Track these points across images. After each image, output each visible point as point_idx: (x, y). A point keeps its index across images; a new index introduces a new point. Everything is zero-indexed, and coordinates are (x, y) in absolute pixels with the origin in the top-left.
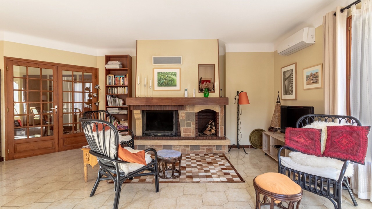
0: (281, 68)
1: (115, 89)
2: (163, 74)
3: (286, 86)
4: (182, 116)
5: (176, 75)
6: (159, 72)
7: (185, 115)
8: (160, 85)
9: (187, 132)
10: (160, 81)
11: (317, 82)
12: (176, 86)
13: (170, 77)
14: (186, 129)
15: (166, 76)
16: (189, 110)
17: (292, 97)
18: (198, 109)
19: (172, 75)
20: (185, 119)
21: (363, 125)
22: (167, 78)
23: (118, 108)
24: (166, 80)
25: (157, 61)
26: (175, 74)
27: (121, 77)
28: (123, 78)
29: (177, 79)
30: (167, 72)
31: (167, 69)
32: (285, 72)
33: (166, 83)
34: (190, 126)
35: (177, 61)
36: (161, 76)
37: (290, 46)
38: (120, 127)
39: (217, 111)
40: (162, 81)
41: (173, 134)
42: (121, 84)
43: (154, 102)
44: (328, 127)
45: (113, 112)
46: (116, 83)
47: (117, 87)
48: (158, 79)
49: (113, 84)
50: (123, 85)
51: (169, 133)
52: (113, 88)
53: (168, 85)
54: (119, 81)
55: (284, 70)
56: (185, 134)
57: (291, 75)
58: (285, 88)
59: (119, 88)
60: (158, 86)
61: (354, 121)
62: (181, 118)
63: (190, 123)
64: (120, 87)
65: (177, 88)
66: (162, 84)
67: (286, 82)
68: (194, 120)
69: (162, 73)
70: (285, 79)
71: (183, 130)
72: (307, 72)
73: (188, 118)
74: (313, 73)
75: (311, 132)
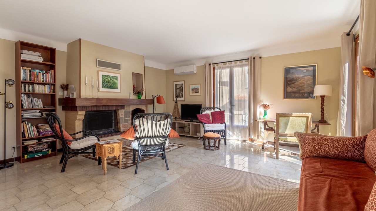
0: (173, 82)
1: (29, 86)
2: (107, 77)
3: (178, 93)
4: (121, 114)
5: (117, 80)
6: (103, 74)
7: (124, 113)
8: (104, 87)
9: (125, 127)
10: (104, 83)
11: (198, 92)
12: (117, 88)
13: (113, 80)
14: (125, 125)
15: (110, 79)
16: (127, 109)
17: (183, 99)
18: (132, 108)
19: (114, 79)
20: (124, 116)
21: (222, 110)
22: (110, 81)
23: (39, 110)
24: (109, 82)
25: (102, 64)
26: (116, 78)
27: (41, 72)
28: (43, 74)
29: (118, 82)
30: (110, 76)
31: (110, 73)
32: (176, 85)
33: (110, 85)
34: (127, 122)
35: (117, 67)
36: (105, 78)
37: (184, 72)
38: (44, 133)
39: (144, 109)
40: (106, 83)
41: (112, 131)
42: (41, 81)
43: (104, 103)
44: (211, 113)
45: (33, 116)
46: (33, 79)
47: (33, 84)
48: (102, 81)
49: (29, 80)
50: (43, 83)
51: (109, 130)
52: (27, 86)
53: (111, 87)
54: (37, 76)
55: (175, 83)
56: (124, 129)
57: (181, 87)
58: (176, 94)
59: (36, 86)
60: (103, 88)
61: (218, 109)
62: (121, 116)
63: (127, 119)
64: (38, 84)
65: (118, 90)
66: (106, 86)
67: (178, 91)
68: (130, 117)
69: (106, 75)
70: (176, 89)
71: (123, 126)
72: (192, 87)
73: (126, 116)
74: (196, 88)
75: (207, 115)
